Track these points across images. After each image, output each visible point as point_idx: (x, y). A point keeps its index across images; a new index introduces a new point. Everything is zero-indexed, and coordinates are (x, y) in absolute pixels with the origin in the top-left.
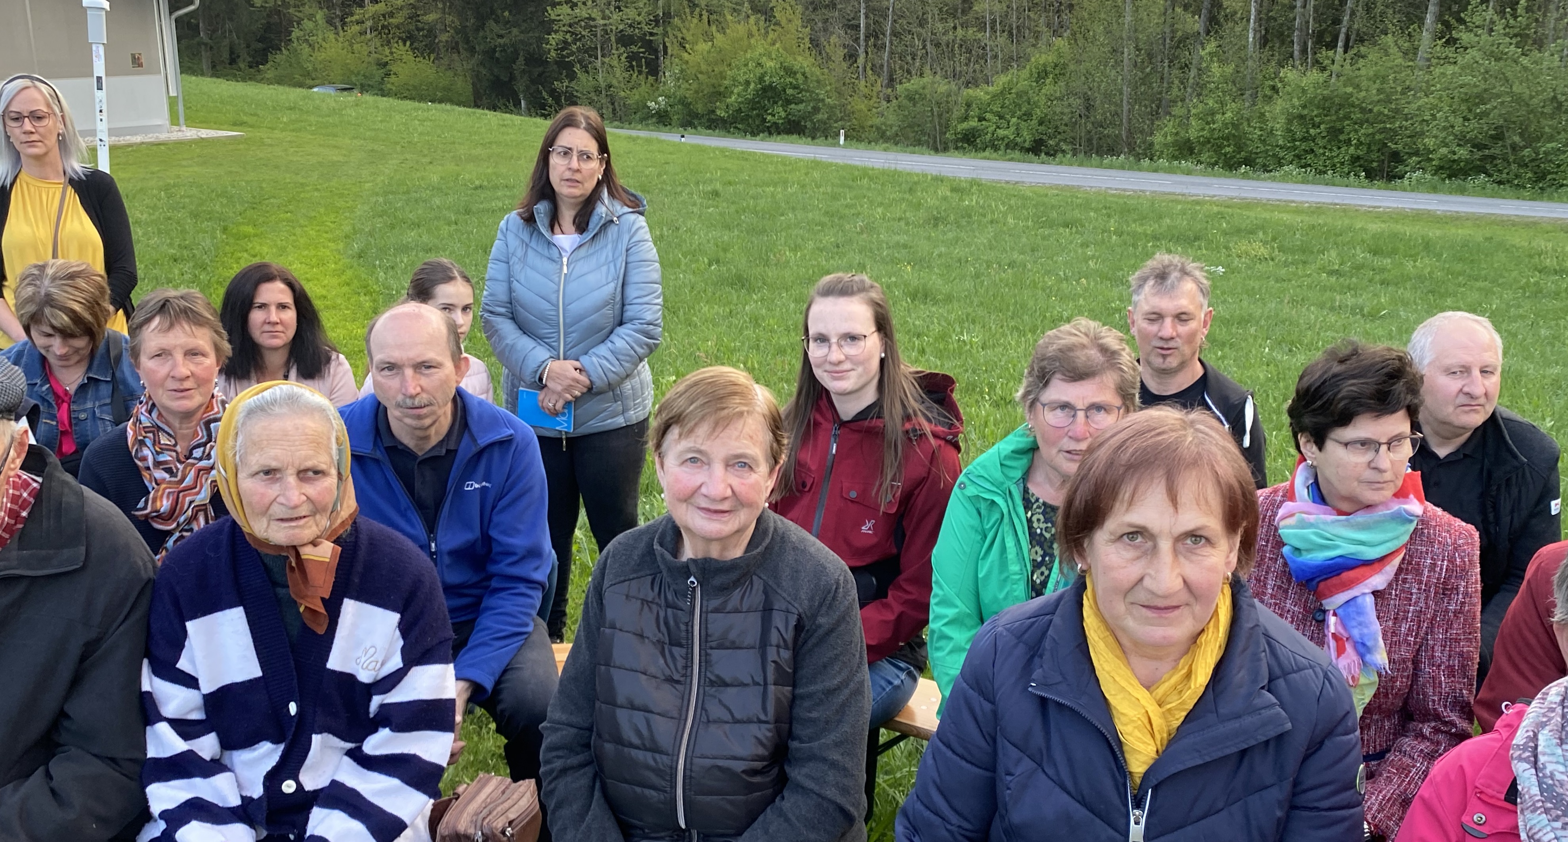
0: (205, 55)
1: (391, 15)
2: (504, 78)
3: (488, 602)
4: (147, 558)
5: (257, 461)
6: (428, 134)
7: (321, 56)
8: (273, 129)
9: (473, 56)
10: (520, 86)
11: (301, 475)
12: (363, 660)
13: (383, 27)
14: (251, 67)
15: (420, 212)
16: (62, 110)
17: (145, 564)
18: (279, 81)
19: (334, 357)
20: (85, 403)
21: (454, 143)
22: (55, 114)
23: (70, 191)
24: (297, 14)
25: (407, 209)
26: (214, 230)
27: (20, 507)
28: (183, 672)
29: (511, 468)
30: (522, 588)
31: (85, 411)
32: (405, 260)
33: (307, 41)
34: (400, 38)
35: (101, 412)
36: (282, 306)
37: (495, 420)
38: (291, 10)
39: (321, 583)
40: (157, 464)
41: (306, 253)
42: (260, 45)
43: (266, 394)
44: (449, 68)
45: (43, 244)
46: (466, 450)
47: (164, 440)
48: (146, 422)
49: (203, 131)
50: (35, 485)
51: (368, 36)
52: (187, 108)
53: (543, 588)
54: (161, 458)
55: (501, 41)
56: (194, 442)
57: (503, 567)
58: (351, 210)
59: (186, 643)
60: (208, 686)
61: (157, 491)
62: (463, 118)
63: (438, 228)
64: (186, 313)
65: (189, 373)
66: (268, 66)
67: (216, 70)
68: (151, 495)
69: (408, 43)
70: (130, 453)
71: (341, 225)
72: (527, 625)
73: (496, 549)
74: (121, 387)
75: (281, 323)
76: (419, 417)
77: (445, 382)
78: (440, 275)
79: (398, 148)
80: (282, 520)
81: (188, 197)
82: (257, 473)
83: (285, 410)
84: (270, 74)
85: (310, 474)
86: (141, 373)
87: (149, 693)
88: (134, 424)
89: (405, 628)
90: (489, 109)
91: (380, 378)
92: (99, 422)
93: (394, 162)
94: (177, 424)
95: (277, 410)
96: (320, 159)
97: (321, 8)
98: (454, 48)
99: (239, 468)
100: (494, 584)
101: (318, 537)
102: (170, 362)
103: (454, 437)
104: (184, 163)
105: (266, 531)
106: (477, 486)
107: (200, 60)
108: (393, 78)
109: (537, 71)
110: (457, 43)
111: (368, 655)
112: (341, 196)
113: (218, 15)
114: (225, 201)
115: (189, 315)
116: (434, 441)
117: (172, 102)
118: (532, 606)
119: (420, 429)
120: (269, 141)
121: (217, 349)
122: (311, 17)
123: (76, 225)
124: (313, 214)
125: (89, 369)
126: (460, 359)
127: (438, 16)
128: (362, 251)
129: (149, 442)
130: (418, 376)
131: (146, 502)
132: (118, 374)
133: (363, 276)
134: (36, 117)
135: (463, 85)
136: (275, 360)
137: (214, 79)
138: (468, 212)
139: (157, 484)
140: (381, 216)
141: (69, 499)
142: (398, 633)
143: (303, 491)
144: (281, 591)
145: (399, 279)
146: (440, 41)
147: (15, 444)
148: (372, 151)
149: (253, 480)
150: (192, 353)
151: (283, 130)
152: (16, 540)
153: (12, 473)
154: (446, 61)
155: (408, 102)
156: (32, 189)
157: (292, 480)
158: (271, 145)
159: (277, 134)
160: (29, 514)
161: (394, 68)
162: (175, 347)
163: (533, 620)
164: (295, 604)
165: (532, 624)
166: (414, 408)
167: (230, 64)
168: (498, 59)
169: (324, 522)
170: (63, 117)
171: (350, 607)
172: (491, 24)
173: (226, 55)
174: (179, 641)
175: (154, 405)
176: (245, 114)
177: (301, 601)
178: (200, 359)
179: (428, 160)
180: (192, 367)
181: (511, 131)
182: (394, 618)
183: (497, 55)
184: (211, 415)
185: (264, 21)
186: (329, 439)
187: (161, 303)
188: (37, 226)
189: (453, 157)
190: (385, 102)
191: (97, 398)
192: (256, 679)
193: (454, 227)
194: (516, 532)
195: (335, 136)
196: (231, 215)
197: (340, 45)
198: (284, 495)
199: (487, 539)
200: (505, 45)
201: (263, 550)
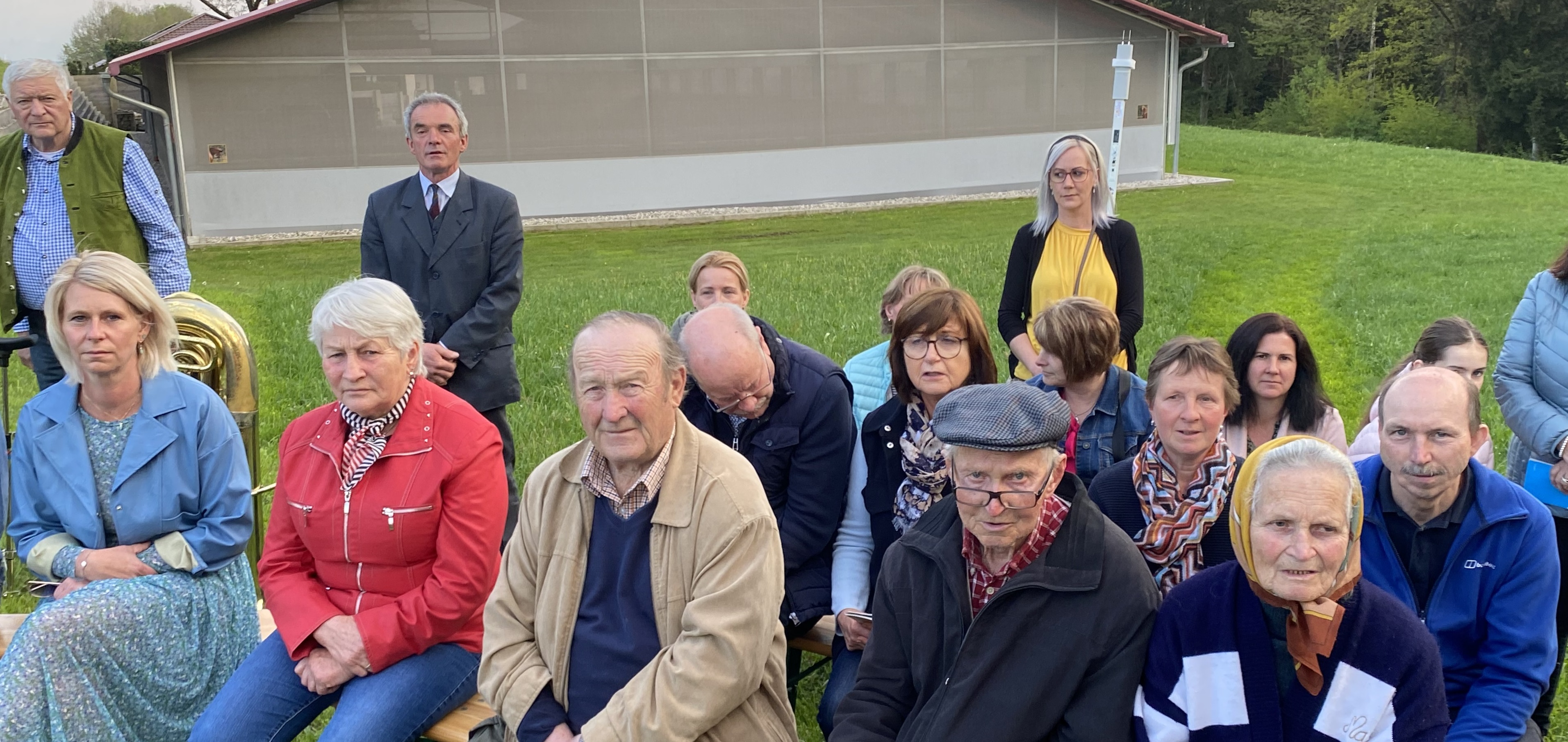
0: (1203, 103)
1: (1397, 58)
2: (1516, 119)
3: (1474, 691)
4: (1153, 590)
5: (1272, 510)
6: (1424, 180)
7: (1317, 102)
8: (1261, 175)
9: (1482, 97)
10: (1533, 128)
11: (1313, 530)
12: (1352, 728)
13: (1387, 71)
14: (1245, 115)
15: (1406, 262)
16: (1099, 166)
17: (1151, 595)
18: (1273, 127)
19: (1328, 410)
20: (1090, 434)
21: (1452, 189)
22: (1092, 170)
23: (1096, 238)
24: (1298, 61)
25: (1393, 258)
26: (1195, 273)
27: (1050, 526)
28: (1174, 705)
29: (1521, 550)
30: (1519, 685)
31: (1088, 441)
32: (1386, 311)
33: (1305, 87)
34: (1403, 81)
35: (1103, 444)
36: (1283, 357)
37: (1508, 498)
38: (1293, 58)
39: (1323, 641)
40: (1157, 500)
41: (1283, 299)
42: (1258, 93)
43: (1289, 446)
44: (1454, 110)
45: (1067, 286)
46: (1470, 525)
47: (1166, 478)
48: (1151, 458)
49: (1194, 177)
50: (1064, 508)
51: (1369, 80)
52: (1181, 155)
53: (1543, 689)
54: (1162, 494)
55: (1517, 81)
56: (1193, 483)
57: (1499, 658)
58: (1333, 257)
59: (1181, 678)
60: (1196, 724)
61: (1154, 525)
62: (1464, 163)
63: (1424, 279)
64: (1203, 359)
65: (1198, 416)
66: (1263, 113)
67: (1214, 118)
68: (1148, 528)
69: (1411, 86)
70: (1133, 487)
71: (1321, 273)
72: (1519, 726)
73: (1492, 636)
74: (1124, 423)
75: (1281, 374)
76: (1426, 486)
77: (1460, 451)
78: (1453, 336)
79: (1389, 195)
80: (1288, 571)
81: (1174, 241)
82: (1270, 523)
83: (1305, 463)
84: (1263, 121)
85: (1322, 530)
86: (1153, 413)
87: (1140, 720)
88: (1140, 459)
89: (1399, 704)
90: (1496, 153)
91: (1388, 441)
92: (1100, 454)
93: (1384, 209)
94: (1179, 465)
95: (1297, 462)
96: (1306, 206)
97: (1324, 54)
98: (1462, 89)
99: (1254, 515)
100: (1486, 673)
101: (1323, 596)
102: (1182, 404)
103: (1459, 510)
104: (1173, 208)
105: (1272, 582)
106: (1479, 565)
107: (1198, 109)
108: (1390, 123)
109: (1555, 111)
110: (1465, 85)
111: (1357, 725)
112: (1324, 243)
113: (1220, 66)
114: (1207, 245)
115: (1205, 361)
116: (1437, 512)
117: (1169, 150)
118: (1529, 707)
119: (1424, 498)
120: (1256, 187)
121: (1227, 396)
122: (1312, 63)
123: (1097, 270)
124: (1293, 261)
125: (1098, 403)
126: (1478, 429)
127: (1448, 57)
128: (1341, 300)
129: (1152, 478)
130: (1430, 443)
131: (1143, 534)
132: (1123, 410)
133: (1340, 325)
134: (1075, 172)
135: (1468, 129)
136: (1269, 410)
137: (1210, 128)
138: (1460, 262)
139: (1155, 519)
140: (1364, 265)
141: (1092, 525)
142: (1391, 707)
143: (1313, 545)
144: (1278, 643)
145: (1378, 330)
146: (1448, 83)
147: (1055, 469)
148: (1361, 197)
149: (1266, 529)
150: (1203, 398)
151: (1271, 176)
152: (1045, 555)
153: (1048, 495)
154: (1450, 104)
155: (1404, 147)
156: (1064, 236)
157: (1304, 532)
158: (1258, 192)
159: (1265, 180)
160: (1057, 534)
161: (1392, 112)
162: (1189, 390)
163: (1526, 722)
164: (1291, 661)
165: (1525, 726)
166: (1419, 473)
167: (1226, 112)
168: (1510, 100)
169: (1330, 580)
170: (1099, 172)
171: (1345, 672)
172: (1508, 63)
173: (1223, 104)
174: (1174, 673)
175: (1160, 444)
176: (1236, 161)
177: (1298, 659)
178: (1210, 404)
179: (1421, 207)
180: (1202, 411)
181: (1518, 177)
182: (1390, 691)
183: (1510, 96)
184: (1212, 458)
185: (1265, 70)
186: (1345, 496)
187: (1182, 349)
188: (1064, 270)
189: (1449, 205)
190: (1379, 147)
191: (1101, 431)
192: (1242, 726)
193: (1441, 279)
194: (1516, 621)
195: (1323, 182)
196: (1213, 259)
197: (1339, 90)
198: (1295, 547)
199: (1482, 624)
200: (1521, 85)
201: (1264, 600)
